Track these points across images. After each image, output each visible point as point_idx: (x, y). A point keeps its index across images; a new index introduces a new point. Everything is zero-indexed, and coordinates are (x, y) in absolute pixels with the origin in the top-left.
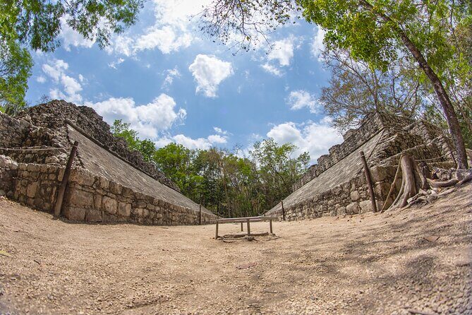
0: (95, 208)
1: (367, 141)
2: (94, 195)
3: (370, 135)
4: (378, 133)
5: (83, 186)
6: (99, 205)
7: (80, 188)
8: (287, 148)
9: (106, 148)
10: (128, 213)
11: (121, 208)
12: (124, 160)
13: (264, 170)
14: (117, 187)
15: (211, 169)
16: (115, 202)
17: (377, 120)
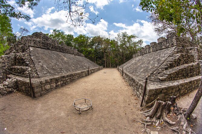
0: (43, 91)
1: (167, 48)
2: (41, 87)
3: (169, 46)
4: (173, 46)
5: (37, 87)
6: (44, 89)
7: (36, 88)
8: (133, 37)
9: (48, 49)
10: (55, 86)
11: (52, 86)
12: (57, 51)
13: (122, 45)
14: (49, 80)
15: (98, 44)
16: (49, 85)
17: (174, 40)
